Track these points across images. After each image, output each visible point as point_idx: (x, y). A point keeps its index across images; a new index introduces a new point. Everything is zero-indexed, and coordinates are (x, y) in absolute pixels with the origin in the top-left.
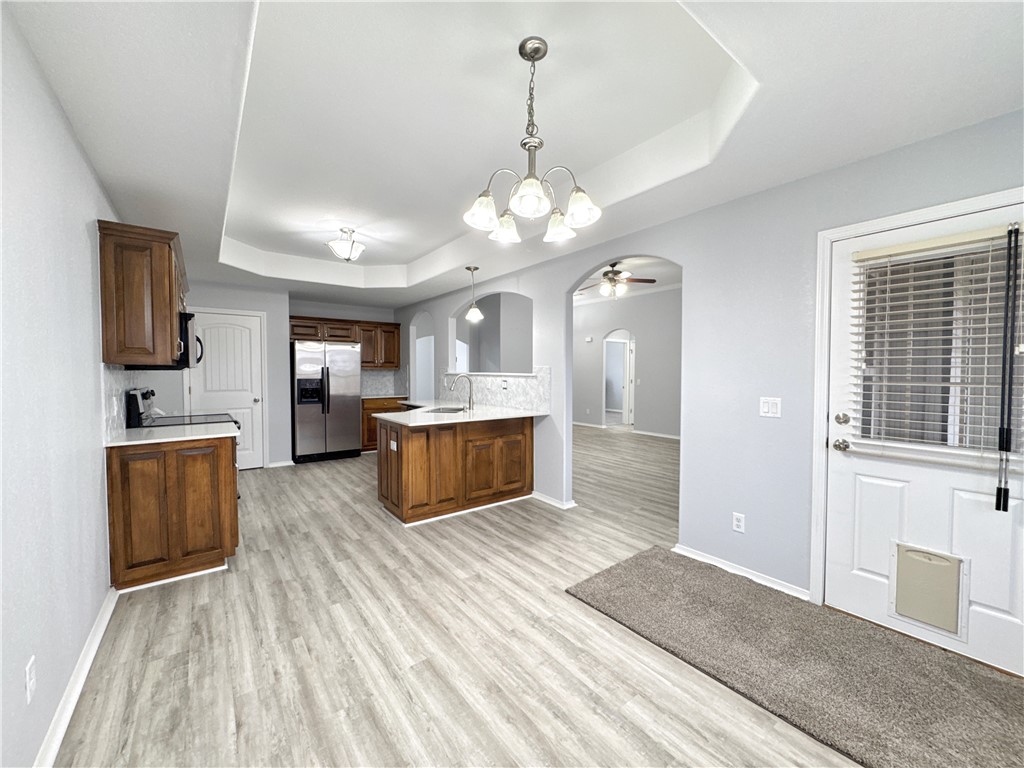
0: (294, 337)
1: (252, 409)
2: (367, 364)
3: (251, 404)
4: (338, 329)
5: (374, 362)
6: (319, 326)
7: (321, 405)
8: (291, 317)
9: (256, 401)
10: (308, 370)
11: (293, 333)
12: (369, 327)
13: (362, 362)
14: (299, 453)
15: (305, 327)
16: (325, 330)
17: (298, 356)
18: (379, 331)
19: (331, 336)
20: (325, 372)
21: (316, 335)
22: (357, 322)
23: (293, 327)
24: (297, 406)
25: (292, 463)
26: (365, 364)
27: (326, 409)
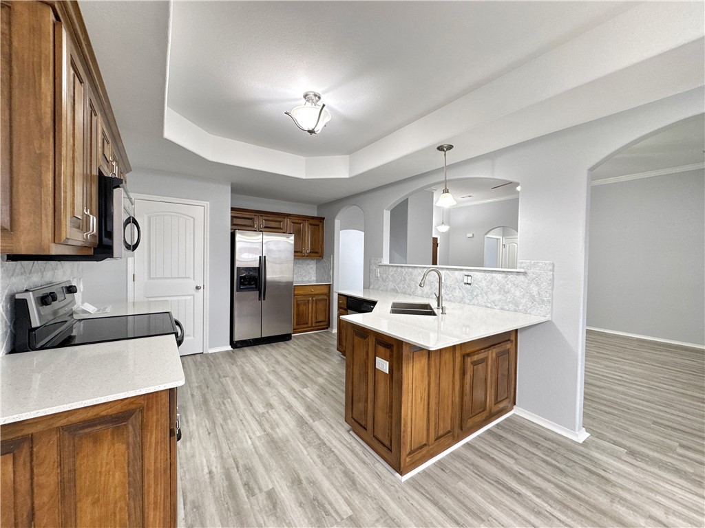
0: (235, 227)
1: (193, 295)
2: (298, 253)
3: (193, 291)
4: (272, 221)
5: (302, 252)
6: (255, 218)
7: (258, 292)
8: (232, 209)
9: (197, 288)
10: (247, 258)
11: (233, 224)
12: (298, 220)
13: (295, 252)
14: (236, 338)
15: (243, 219)
16: (260, 222)
17: (238, 246)
18: (307, 224)
19: (265, 227)
20: (263, 261)
21: (253, 226)
22: (288, 215)
23: (233, 217)
24: (236, 293)
25: (229, 348)
26: (297, 254)
27: (262, 296)
